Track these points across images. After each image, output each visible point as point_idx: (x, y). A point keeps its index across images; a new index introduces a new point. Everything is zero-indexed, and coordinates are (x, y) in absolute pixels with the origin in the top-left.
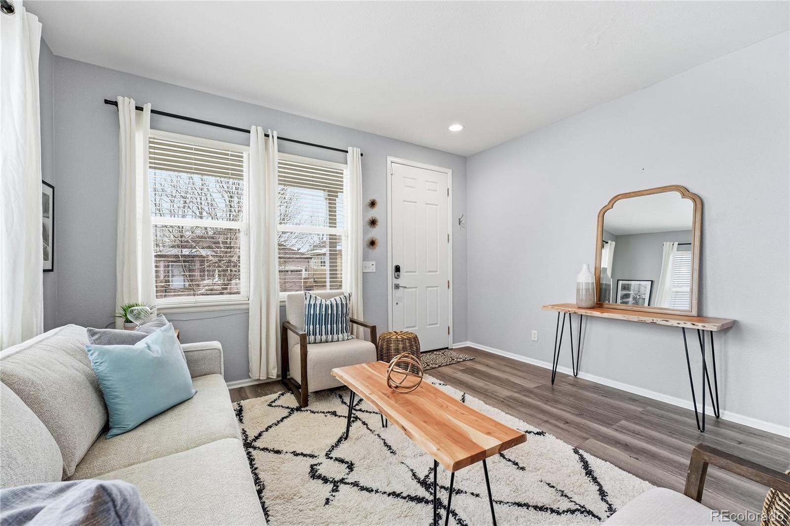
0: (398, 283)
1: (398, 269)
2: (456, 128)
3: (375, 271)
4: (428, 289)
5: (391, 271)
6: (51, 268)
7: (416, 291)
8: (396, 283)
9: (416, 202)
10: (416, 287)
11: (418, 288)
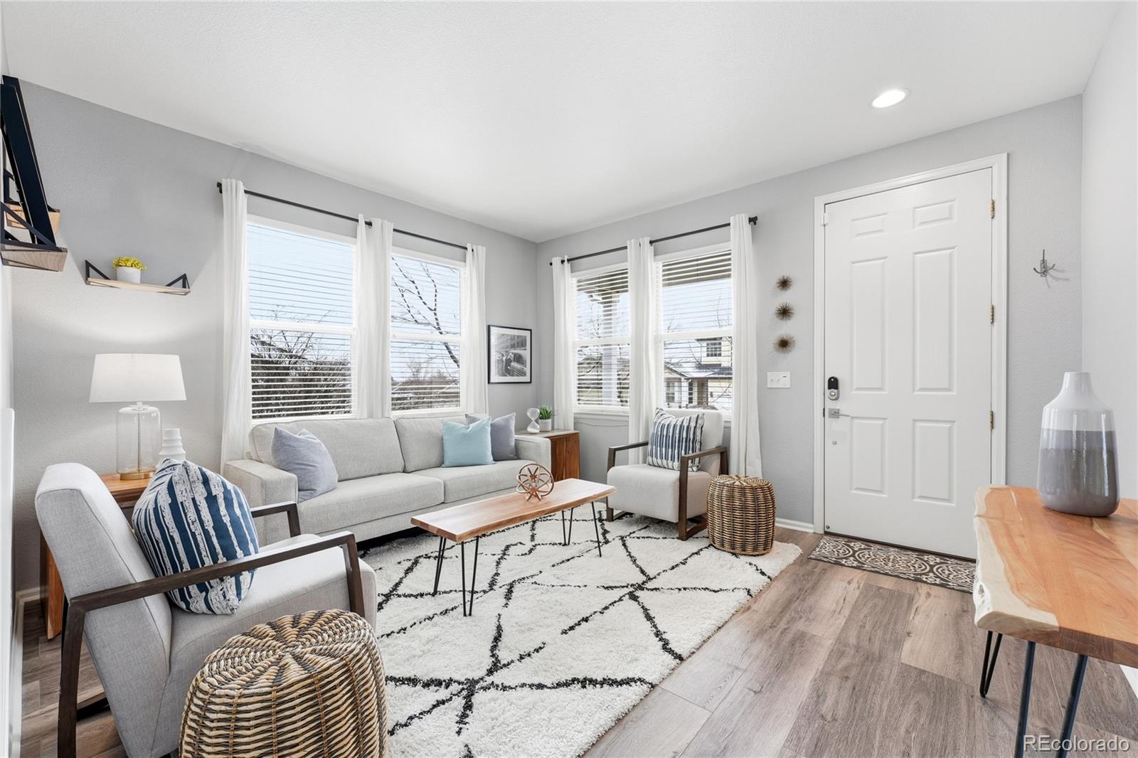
0: (838, 408)
1: (833, 384)
2: (889, 98)
3: (789, 386)
4: (919, 424)
5: (820, 384)
6: (529, 381)
7: (882, 425)
8: (832, 407)
9: (885, 258)
10: (885, 419)
11: (887, 421)
